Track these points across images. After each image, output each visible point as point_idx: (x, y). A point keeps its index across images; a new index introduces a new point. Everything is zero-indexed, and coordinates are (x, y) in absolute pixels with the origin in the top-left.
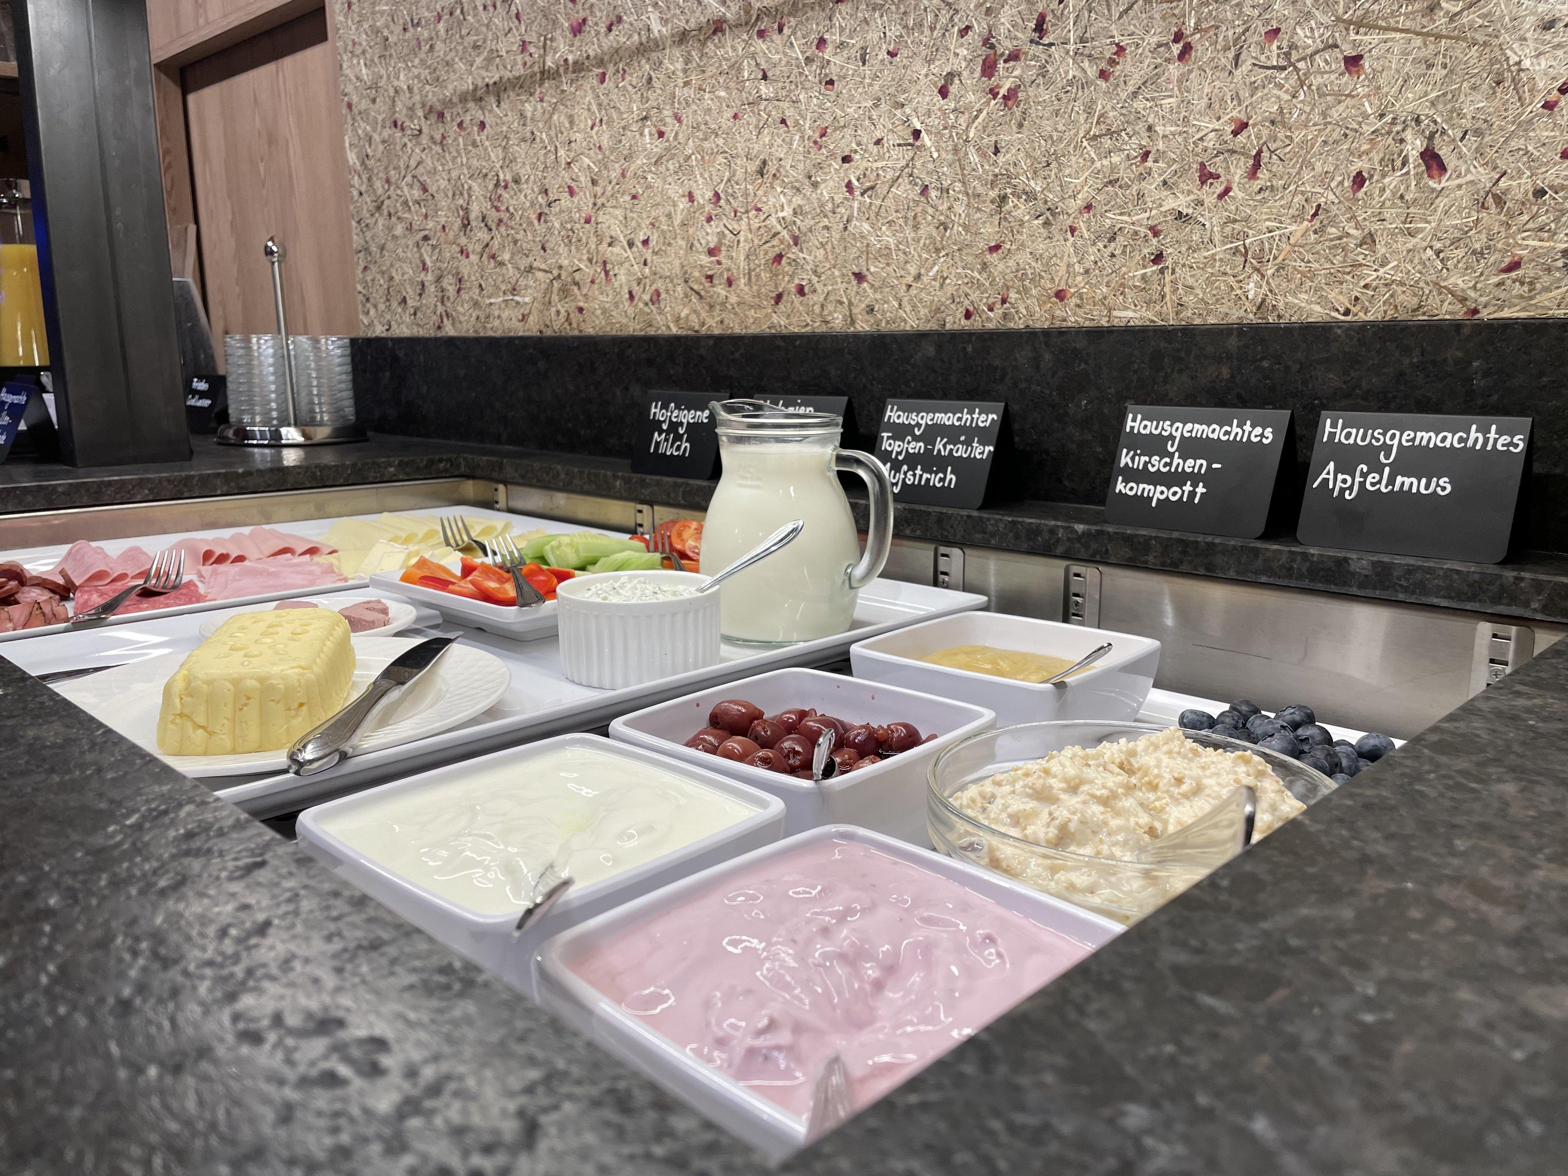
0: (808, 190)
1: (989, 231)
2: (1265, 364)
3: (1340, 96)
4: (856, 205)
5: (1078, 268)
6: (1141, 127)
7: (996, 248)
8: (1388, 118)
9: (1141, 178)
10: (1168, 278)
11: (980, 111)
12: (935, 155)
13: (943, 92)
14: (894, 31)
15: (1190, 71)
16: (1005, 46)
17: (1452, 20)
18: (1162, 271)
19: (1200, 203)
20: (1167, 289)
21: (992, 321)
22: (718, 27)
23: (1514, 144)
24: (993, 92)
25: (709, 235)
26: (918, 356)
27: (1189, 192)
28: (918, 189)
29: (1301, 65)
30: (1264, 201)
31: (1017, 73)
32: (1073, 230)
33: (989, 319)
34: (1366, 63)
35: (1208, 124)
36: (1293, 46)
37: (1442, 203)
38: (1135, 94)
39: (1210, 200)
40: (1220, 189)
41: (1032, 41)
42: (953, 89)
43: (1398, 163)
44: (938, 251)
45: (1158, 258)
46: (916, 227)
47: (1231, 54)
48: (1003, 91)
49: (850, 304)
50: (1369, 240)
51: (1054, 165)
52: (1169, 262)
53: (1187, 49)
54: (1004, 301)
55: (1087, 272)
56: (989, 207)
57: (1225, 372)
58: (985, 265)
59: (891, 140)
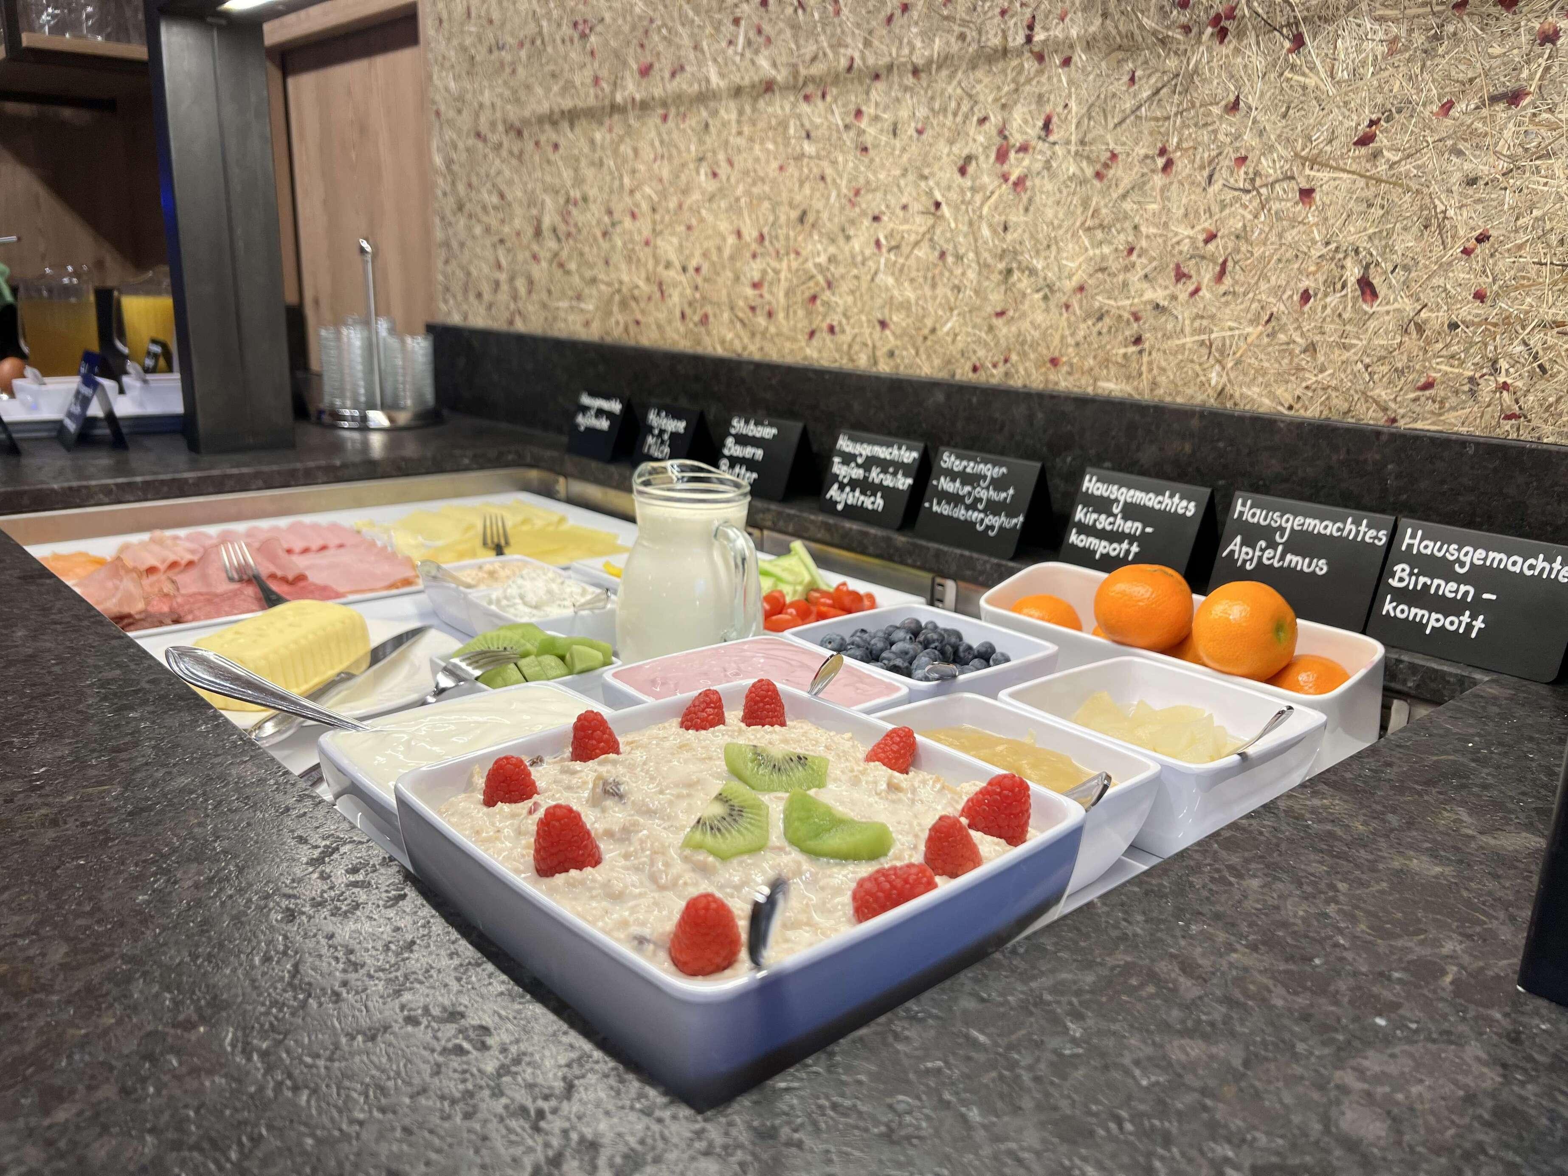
0: (841, 241)
1: (996, 298)
2: (1221, 445)
3: (1294, 222)
4: (883, 261)
5: (1070, 341)
6: (1128, 225)
7: (1001, 314)
8: (1333, 246)
9: (1126, 269)
10: (1145, 358)
11: (992, 193)
12: (953, 225)
13: (963, 171)
14: (922, 112)
15: (1171, 183)
16: (1017, 139)
17: (1391, 167)
18: (1141, 352)
19: (1174, 298)
20: (1144, 369)
21: (995, 376)
22: (769, 87)
23: (1435, 281)
24: (1005, 178)
25: (754, 269)
26: (931, 401)
27: (1166, 288)
28: (937, 254)
29: (1263, 191)
30: (1227, 304)
31: (1025, 163)
32: (1067, 307)
33: (992, 375)
34: (1317, 196)
35: (1184, 231)
36: (1257, 173)
37: (1372, 325)
38: (1124, 197)
39: (1183, 296)
40: (1191, 288)
41: (1039, 138)
42: (971, 169)
43: (1339, 286)
44: (951, 310)
45: (1138, 340)
46: (934, 286)
47: (1206, 173)
48: (1013, 178)
49: (874, 347)
50: (1311, 348)
51: (1054, 248)
52: (1147, 345)
53: (1168, 165)
54: (1006, 361)
55: (1077, 344)
56: (996, 277)
57: (1188, 448)
58: (991, 328)
59: (916, 207)
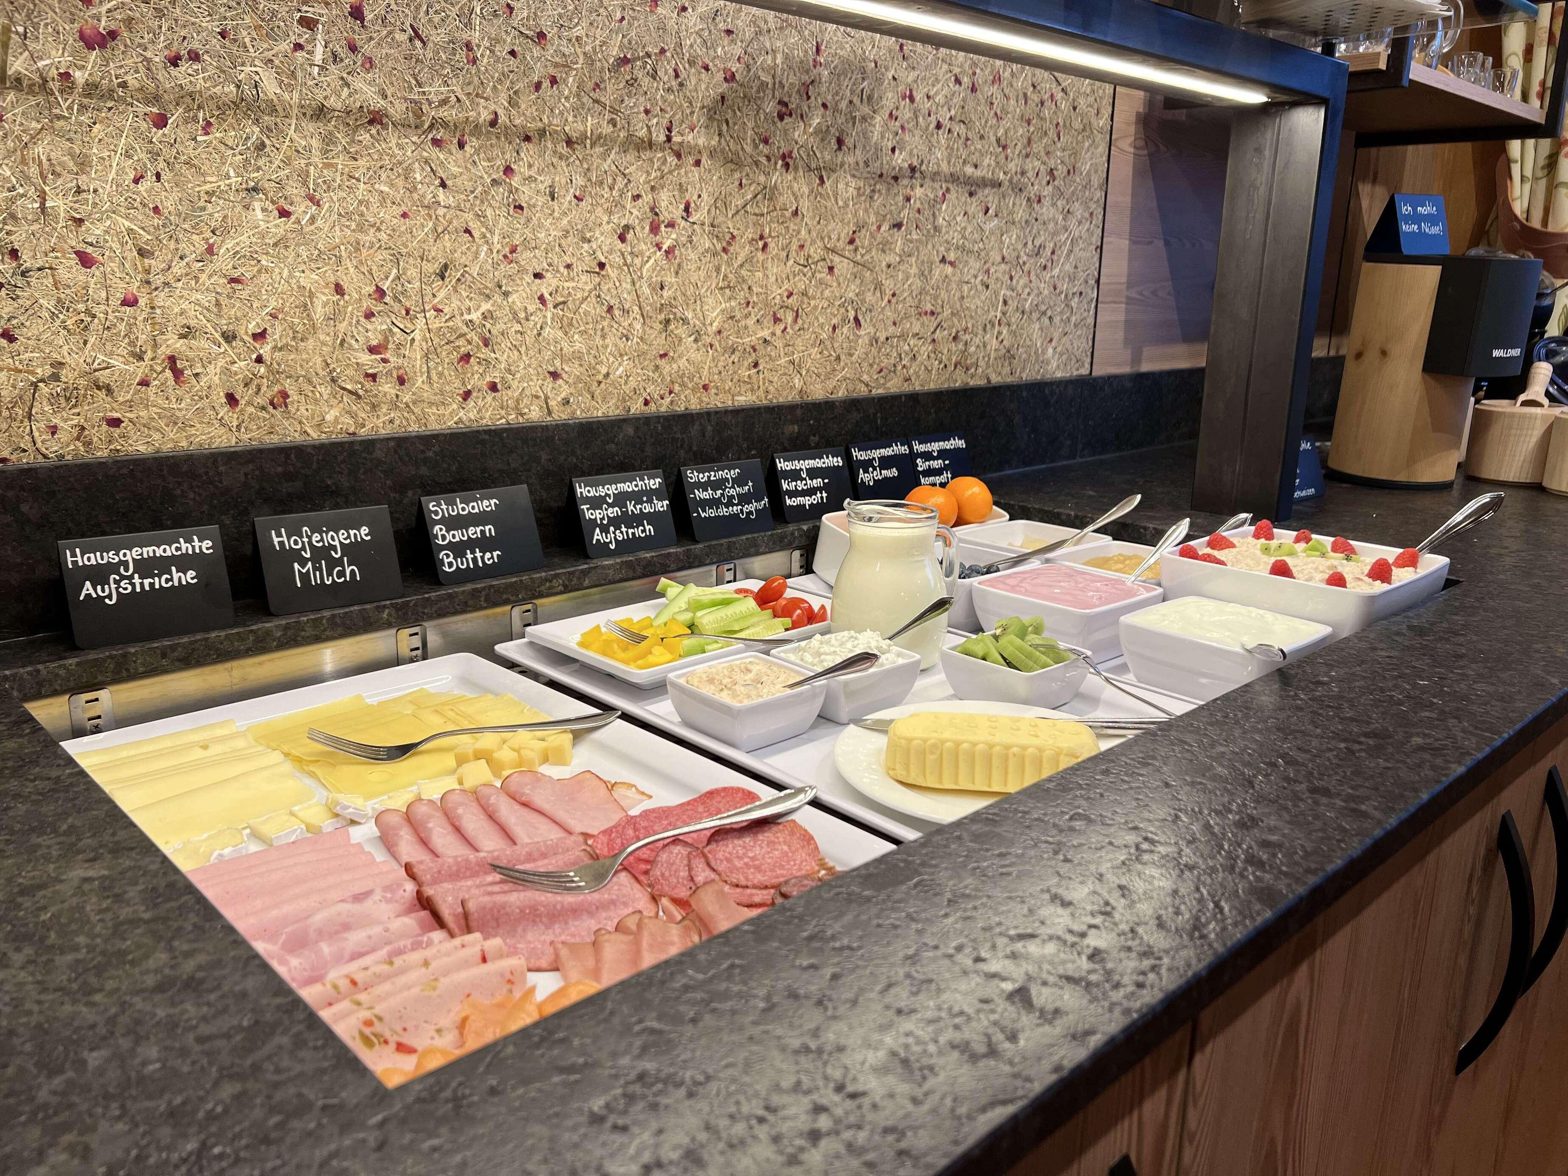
0: (498, 298)
1: (659, 343)
2: (813, 423)
3: (827, 285)
4: (549, 315)
5: (715, 370)
6: (745, 287)
7: (663, 356)
8: (843, 299)
9: (746, 316)
10: (761, 376)
11: (649, 258)
12: (617, 284)
13: (622, 238)
14: (579, 181)
15: (767, 259)
16: (665, 216)
18: (758, 372)
19: (774, 334)
20: (761, 383)
21: (663, 407)
24: (659, 247)
27: (769, 328)
28: (605, 308)
29: (812, 266)
30: (800, 335)
31: (674, 236)
33: (661, 405)
34: (835, 270)
35: (776, 290)
36: (809, 256)
37: (860, 341)
39: (778, 332)
40: (782, 327)
41: (682, 218)
42: (629, 237)
43: (847, 321)
44: (621, 355)
45: (756, 365)
46: (603, 337)
47: (785, 253)
48: (665, 247)
49: (547, 398)
50: (838, 358)
52: (761, 367)
53: (765, 246)
54: (671, 392)
55: (720, 372)
56: (657, 326)
58: (657, 367)
59: (580, 266)
